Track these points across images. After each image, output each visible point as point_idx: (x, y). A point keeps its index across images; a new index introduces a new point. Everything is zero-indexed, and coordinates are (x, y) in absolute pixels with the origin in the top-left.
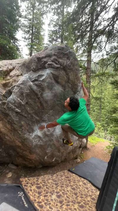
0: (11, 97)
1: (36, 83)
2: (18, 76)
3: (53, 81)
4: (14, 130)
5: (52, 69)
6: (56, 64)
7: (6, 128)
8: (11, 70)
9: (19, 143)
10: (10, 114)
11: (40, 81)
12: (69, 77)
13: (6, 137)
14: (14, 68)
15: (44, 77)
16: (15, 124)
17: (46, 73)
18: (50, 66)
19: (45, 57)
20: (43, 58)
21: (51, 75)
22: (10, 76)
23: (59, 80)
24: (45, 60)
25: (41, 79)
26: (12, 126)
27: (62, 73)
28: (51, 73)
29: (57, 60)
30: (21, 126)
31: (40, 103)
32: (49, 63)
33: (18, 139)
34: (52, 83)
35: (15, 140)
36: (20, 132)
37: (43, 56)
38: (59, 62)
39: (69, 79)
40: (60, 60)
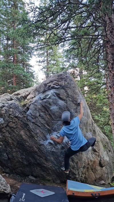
0: (29, 112)
1: (45, 100)
2: (33, 98)
3: (57, 98)
4: (32, 137)
5: (54, 90)
6: (57, 86)
7: (26, 136)
8: (28, 95)
9: (36, 149)
10: (29, 124)
11: (47, 99)
12: (68, 93)
13: (26, 143)
14: (30, 93)
15: (49, 96)
16: (33, 132)
17: (50, 93)
18: (53, 88)
19: (49, 83)
20: (48, 83)
21: (54, 93)
22: (28, 100)
23: (61, 96)
24: (49, 84)
25: (48, 97)
26: (30, 133)
27: (62, 91)
28: (54, 92)
29: (57, 83)
30: (36, 134)
31: (49, 115)
32: (52, 86)
33: (35, 144)
34: (55, 99)
35: (33, 145)
36: (36, 139)
37: (48, 82)
38: (58, 84)
39: (68, 94)
40: (60, 83)
